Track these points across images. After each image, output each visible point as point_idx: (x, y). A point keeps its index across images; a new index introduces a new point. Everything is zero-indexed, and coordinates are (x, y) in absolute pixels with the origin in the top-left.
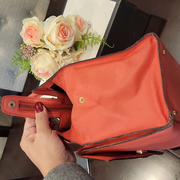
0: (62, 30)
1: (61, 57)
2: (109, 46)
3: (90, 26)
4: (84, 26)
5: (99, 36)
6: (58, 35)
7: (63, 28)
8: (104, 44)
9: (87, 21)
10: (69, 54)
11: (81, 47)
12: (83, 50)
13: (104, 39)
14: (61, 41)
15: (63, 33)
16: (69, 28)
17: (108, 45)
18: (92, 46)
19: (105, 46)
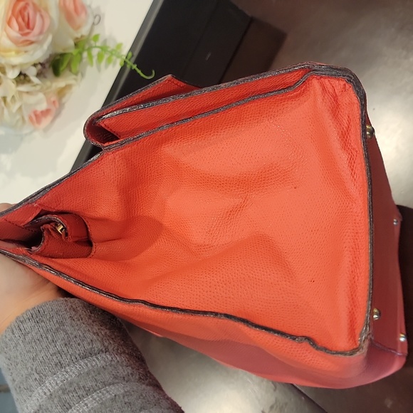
0: (21, 12)
1: (13, 85)
2: (142, 75)
3: (98, 19)
4: (83, 16)
5: (119, 46)
6: (9, 23)
7: (25, 8)
8: (128, 67)
9: (94, 6)
10: (35, 80)
11: (70, 70)
12: (74, 76)
13: (130, 54)
14: (15, 42)
15: (23, 19)
16: (40, 11)
17: (139, 71)
18: (99, 69)
19: (133, 72)
